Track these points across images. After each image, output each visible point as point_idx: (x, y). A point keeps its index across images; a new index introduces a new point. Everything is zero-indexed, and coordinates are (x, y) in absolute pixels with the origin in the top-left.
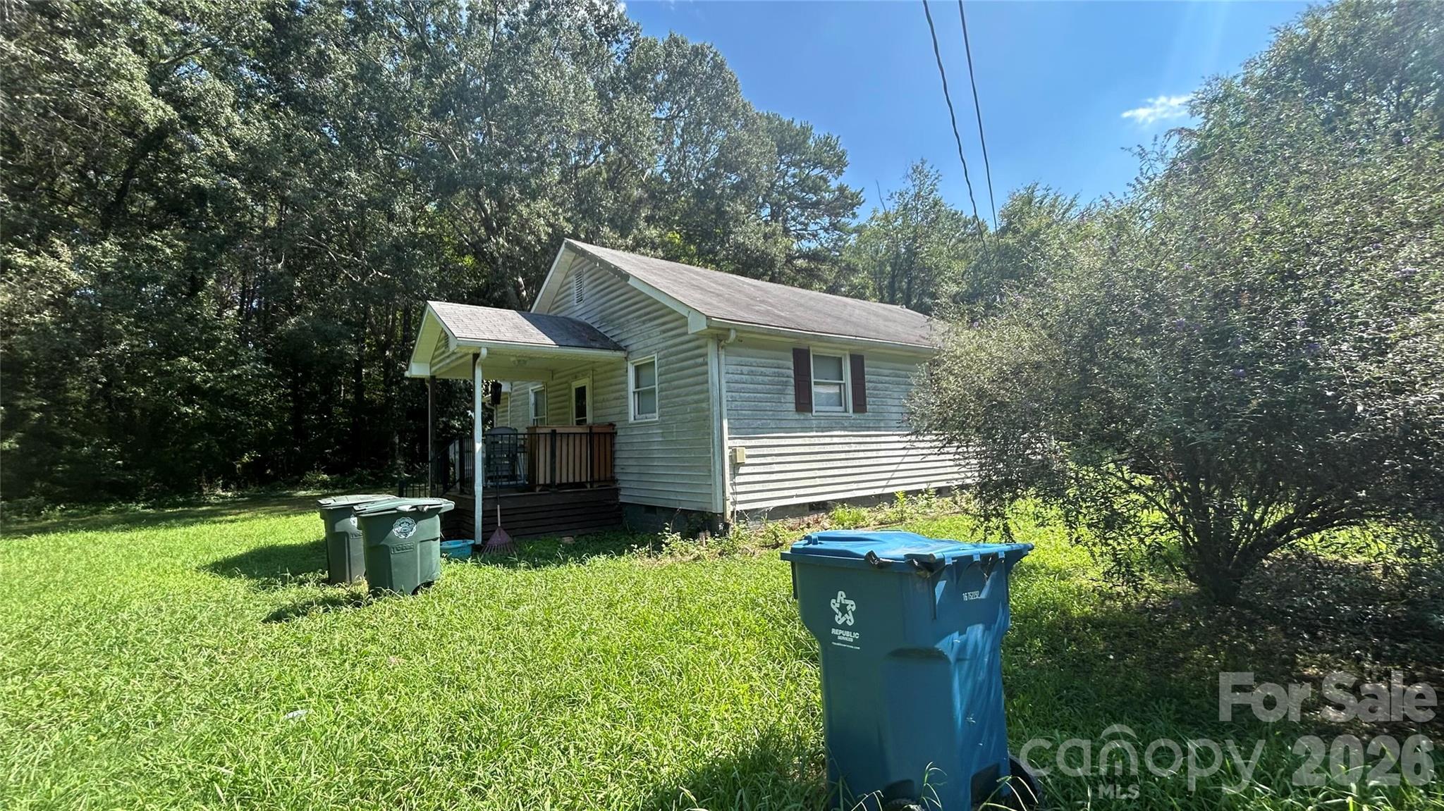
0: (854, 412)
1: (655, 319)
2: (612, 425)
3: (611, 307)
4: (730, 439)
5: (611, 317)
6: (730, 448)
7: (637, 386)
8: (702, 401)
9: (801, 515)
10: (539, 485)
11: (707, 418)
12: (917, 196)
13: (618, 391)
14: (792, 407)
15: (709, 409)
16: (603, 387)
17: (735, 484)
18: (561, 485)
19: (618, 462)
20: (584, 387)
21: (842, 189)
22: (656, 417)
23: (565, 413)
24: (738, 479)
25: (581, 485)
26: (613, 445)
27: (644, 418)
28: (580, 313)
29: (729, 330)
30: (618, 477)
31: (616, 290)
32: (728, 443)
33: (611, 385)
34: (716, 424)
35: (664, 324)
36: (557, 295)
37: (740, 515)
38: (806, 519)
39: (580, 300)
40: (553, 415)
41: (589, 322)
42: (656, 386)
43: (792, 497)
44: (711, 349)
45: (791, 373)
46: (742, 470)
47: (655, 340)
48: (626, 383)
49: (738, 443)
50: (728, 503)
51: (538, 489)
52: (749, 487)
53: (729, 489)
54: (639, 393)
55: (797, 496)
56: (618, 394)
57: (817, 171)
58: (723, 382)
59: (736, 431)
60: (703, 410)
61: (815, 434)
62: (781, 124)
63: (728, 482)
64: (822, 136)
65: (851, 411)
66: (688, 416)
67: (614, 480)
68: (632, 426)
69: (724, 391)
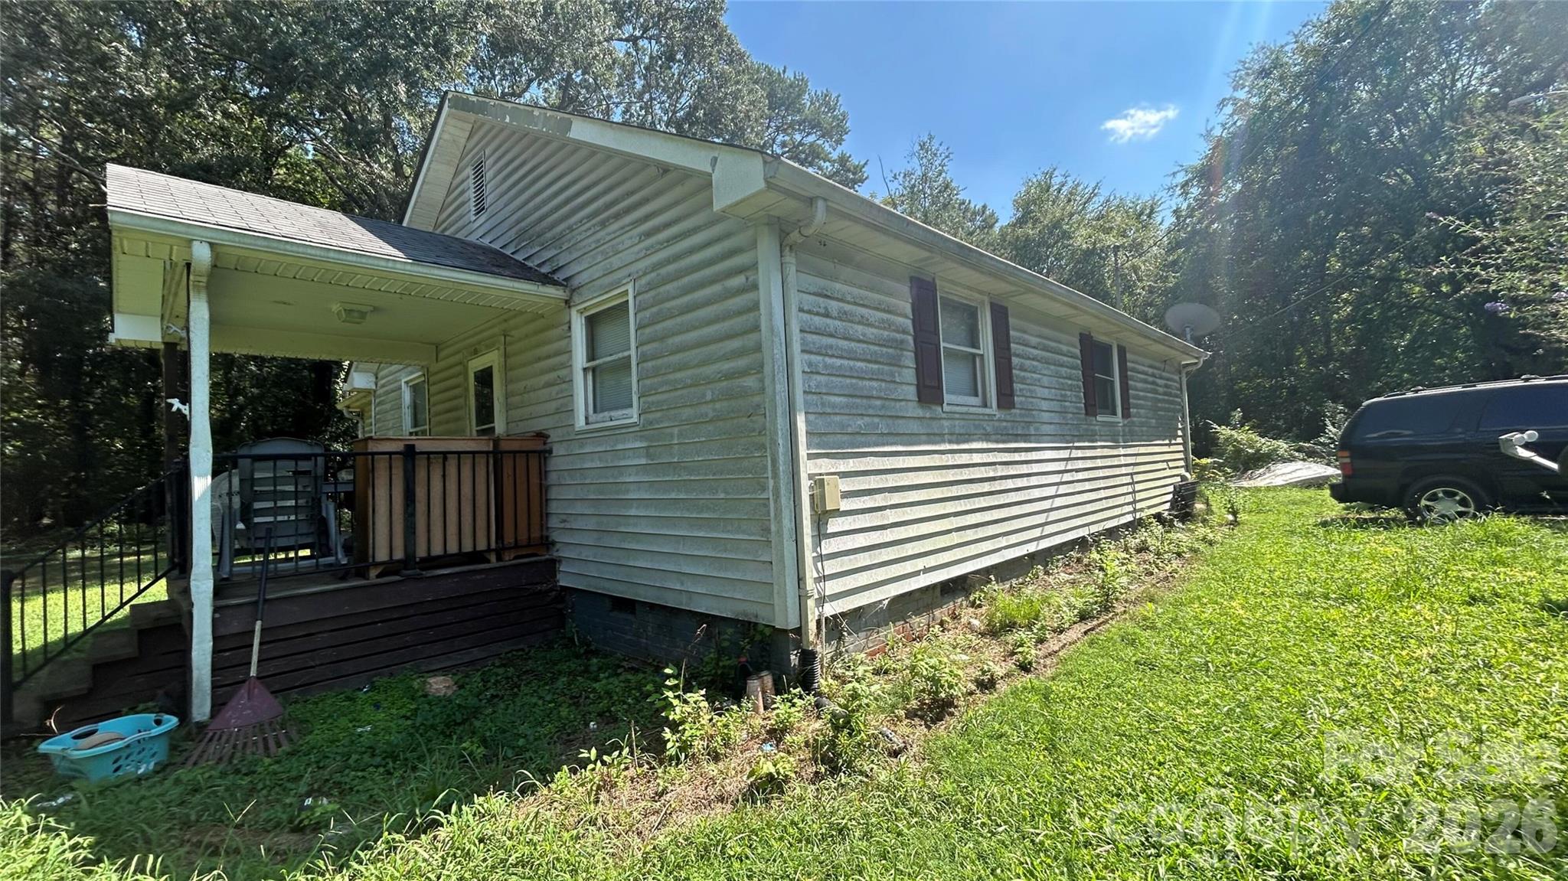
0: (999, 406)
1: (628, 211)
2: (541, 436)
3: (537, 208)
4: (810, 457)
5: (537, 228)
6: (811, 477)
7: (592, 355)
8: (744, 373)
9: (929, 608)
10: (377, 564)
11: (757, 410)
12: (924, 178)
13: (553, 369)
14: (911, 392)
15: (763, 390)
16: (524, 365)
17: (821, 558)
18: (431, 562)
19: (554, 507)
20: (491, 367)
21: (843, 160)
22: (633, 415)
23: (458, 419)
24: (829, 546)
25: (476, 557)
26: (543, 474)
27: (604, 420)
28: (480, 232)
29: (811, 201)
30: (555, 536)
31: (547, 173)
32: (807, 467)
33: (539, 359)
34: (781, 423)
35: (647, 218)
36: (442, 210)
37: (834, 628)
38: (937, 613)
39: (480, 210)
40: (440, 423)
41: (496, 246)
42: (633, 352)
43: (916, 574)
44: (766, 249)
45: (908, 324)
46: (834, 525)
47: (627, 256)
48: (568, 351)
49: (825, 466)
50: (811, 603)
51: (373, 573)
52: (847, 563)
53: (811, 574)
54: (594, 370)
55: (926, 570)
56: (552, 376)
57: (811, 138)
58: (795, 328)
59: (826, 441)
60: (744, 393)
61: (948, 447)
62: (770, 73)
63: (809, 555)
64: (819, 93)
65: (995, 404)
66: (704, 409)
67: (547, 543)
68: (584, 437)
69: (796, 347)
